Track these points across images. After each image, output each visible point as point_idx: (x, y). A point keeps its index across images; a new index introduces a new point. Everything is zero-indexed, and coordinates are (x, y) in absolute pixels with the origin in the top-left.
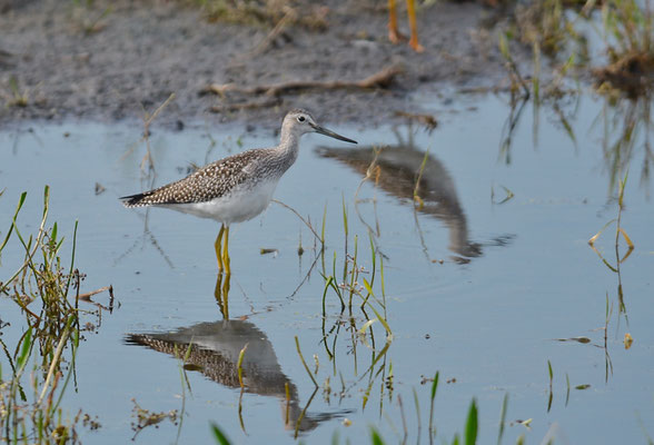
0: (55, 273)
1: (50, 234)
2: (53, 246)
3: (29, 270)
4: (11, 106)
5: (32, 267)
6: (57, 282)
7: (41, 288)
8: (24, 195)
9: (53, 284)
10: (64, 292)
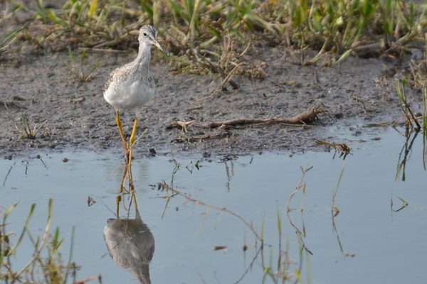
0: (57, 265)
1: (53, 235)
2: (55, 244)
3: (38, 263)
4: (23, 138)
5: (40, 261)
6: (58, 272)
7: (46, 276)
8: (33, 206)
9: (55, 274)
10: (64, 279)
